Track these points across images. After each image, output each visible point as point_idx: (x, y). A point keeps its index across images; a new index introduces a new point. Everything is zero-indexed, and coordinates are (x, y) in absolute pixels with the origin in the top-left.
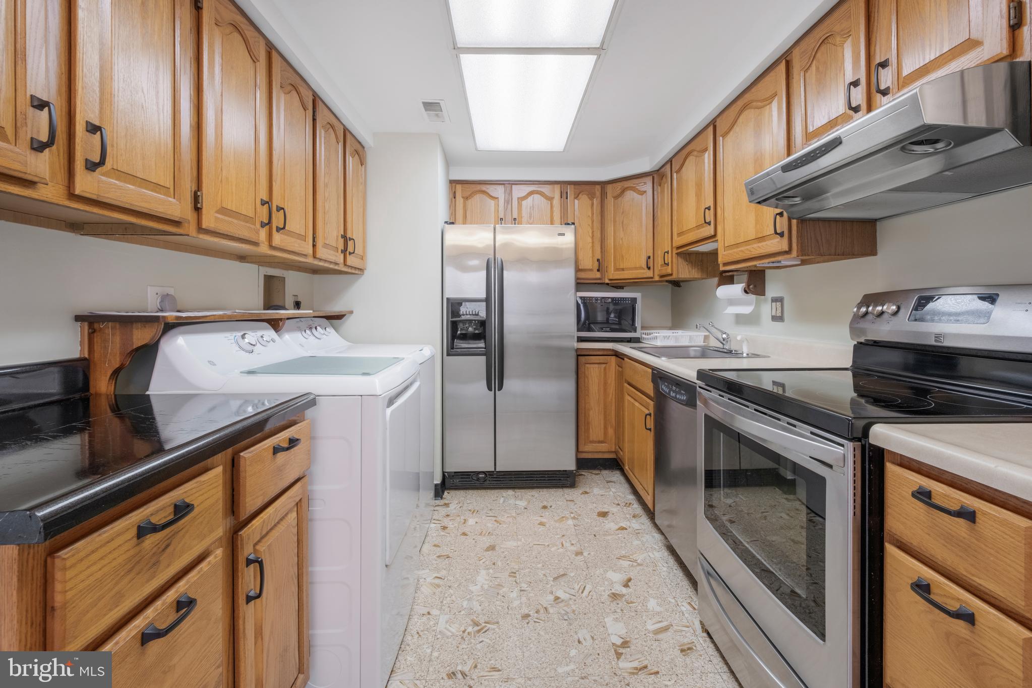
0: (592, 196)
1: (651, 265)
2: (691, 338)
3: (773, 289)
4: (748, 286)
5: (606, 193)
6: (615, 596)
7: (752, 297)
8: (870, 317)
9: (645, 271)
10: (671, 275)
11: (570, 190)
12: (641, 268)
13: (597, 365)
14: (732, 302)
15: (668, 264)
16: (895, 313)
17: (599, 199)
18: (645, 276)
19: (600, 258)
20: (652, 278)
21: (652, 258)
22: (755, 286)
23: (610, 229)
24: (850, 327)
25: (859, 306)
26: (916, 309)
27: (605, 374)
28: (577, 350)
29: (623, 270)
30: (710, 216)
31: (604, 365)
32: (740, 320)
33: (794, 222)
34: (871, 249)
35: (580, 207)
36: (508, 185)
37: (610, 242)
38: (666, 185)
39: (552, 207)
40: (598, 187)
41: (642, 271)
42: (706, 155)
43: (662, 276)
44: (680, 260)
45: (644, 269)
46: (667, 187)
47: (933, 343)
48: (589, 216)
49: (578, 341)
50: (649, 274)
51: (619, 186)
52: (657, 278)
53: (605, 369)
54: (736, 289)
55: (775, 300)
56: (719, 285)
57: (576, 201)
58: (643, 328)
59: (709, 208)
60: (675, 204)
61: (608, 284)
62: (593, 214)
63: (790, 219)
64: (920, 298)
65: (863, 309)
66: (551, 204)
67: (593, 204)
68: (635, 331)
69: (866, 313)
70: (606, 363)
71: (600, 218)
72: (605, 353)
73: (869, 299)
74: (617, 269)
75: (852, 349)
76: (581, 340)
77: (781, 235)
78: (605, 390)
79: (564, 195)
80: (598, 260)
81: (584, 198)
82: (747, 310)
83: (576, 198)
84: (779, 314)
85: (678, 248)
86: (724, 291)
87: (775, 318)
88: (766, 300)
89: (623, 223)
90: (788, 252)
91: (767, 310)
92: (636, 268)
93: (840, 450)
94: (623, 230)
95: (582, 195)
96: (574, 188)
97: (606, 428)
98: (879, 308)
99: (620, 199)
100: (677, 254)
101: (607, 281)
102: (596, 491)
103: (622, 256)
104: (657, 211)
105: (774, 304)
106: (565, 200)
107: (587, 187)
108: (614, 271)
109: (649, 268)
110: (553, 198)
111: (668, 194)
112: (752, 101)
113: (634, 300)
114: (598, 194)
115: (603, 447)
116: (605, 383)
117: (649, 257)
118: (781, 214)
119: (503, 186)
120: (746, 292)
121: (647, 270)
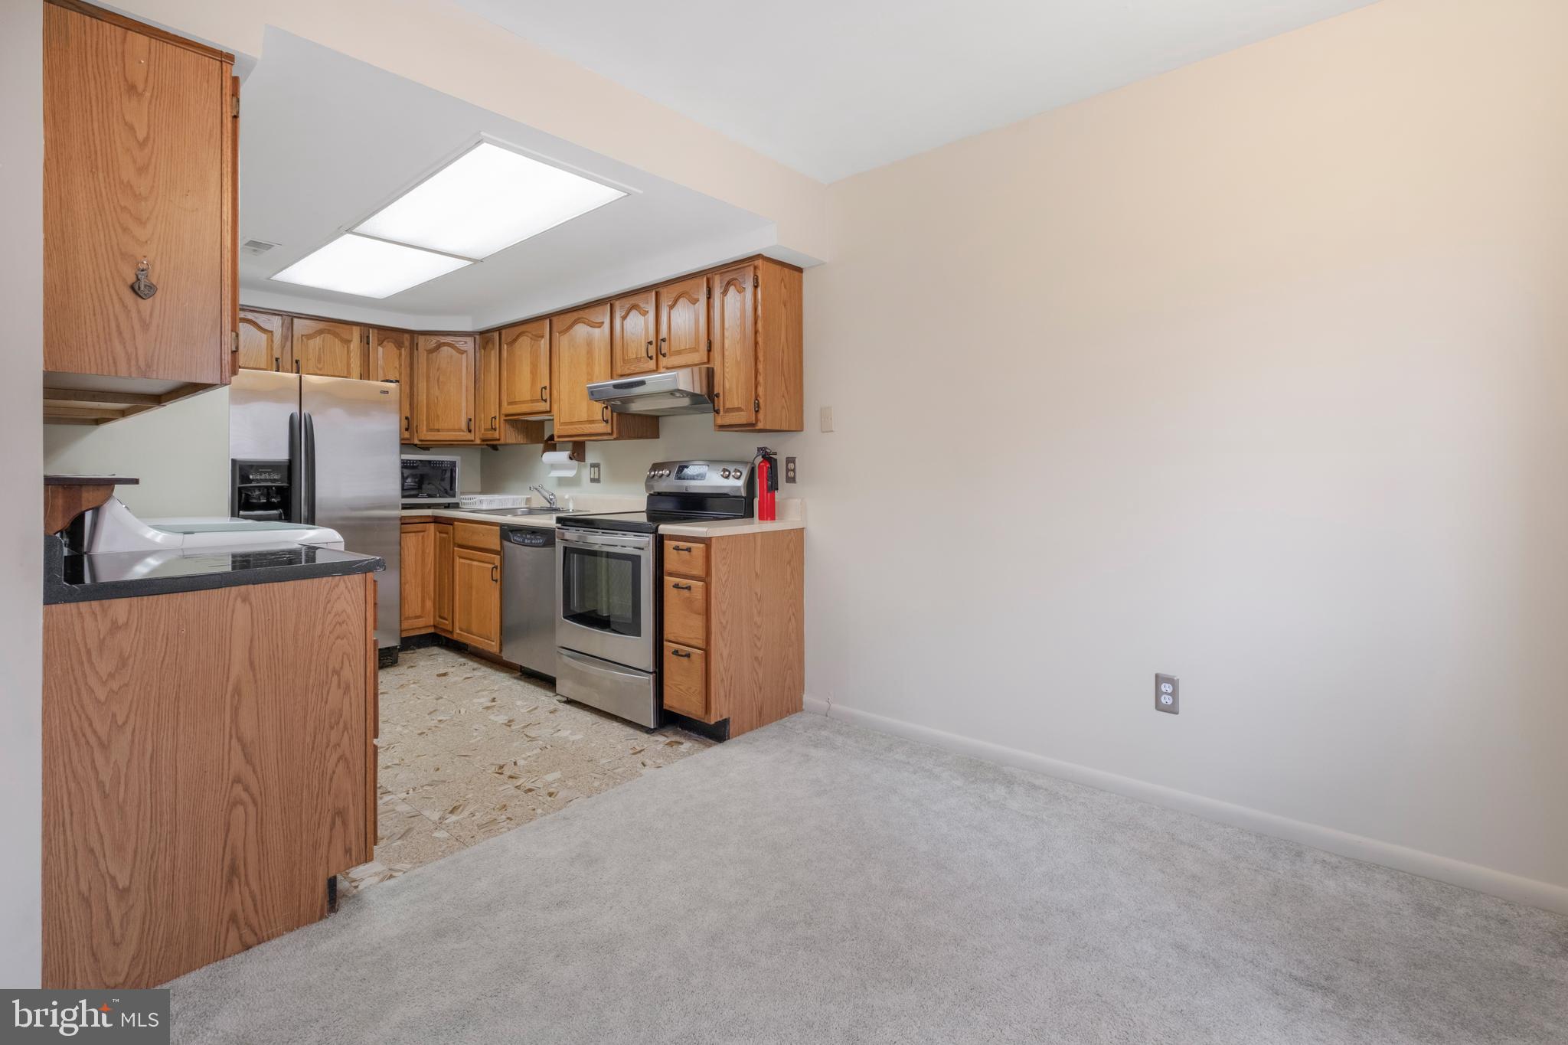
0: (399, 345)
1: (472, 428)
2: (514, 501)
3: (591, 457)
4: (573, 454)
5: (417, 344)
6: (488, 708)
7: (575, 463)
8: (656, 478)
9: (465, 434)
10: (499, 440)
11: (373, 336)
12: (460, 430)
13: (413, 534)
14: (554, 466)
15: (495, 429)
16: (669, 475)
17: (408, 350)
18: (464, 438)
19: (408, 416)
20: (472, 441)
21: (473, 420)
22: (578, 454)
23: (422, 386)
24: (646, 485)
25: (650, 471)
26: (677, 473)
27: (423, 543)
28: (402, 518)
29: (438, 430)
30: (546, 396)
31: (422, 534)
32: (562, 482)
33: (615, 414)
34: (655, 435)
35: (383, 355)
36: (287, 318)
37: (422, 398)
38: (493, 352)
39: (349, 352)
40: (407, 336)
41: (462, 433)
42: (543, 341)
43: (483, 440)
44: (508, 426)
45: (463, 431)
46: (494, 354)
47: (684, 491)
48: (396, 368)
49: (403, 508)
50: (470, 436)
51: (434, 341)
52: (478, 441)
53: (423, 537)
54: (561, 456)
55: (593, 466)
56: (544, 452)
57: (380, 349)
58: (463, 493)
59: (545, 388)
60: (505, 374)
61: (416, 445)
62: (400, 365)
63: (612, 412)
64: (680, 467)
65: (653, 473)
66: (348, 348)
67: (400, 355)
68: (454, 496)
69: (654, 475)
70: (424, 531)
71: (408, 372)
72: (423, 520)
73: (656, 467)
74: (430, 430)
75: (646, 500)
76: (405, 507)
77: (607, 422)
78: (423, 560)
79: (365, 340)
80: (407, 418)
81: (390, 346)
82: (570, 474)
83: (379, 345)
84: (597, 477)
85: (507, 415)
86: (549, 457)
87: (593, 480)
88: (585, 466)
89: (438, 380)
90: (611, 434)
91: (587, 473)
92: (454, 430)
93: (647, 539)
94: (439, 388)
95: (388, 342)
96: (378, 334)
97: (423, 601)
98: (661, 472)
99: (434, 354)
100: (505, 420)
101: (416, 442)
102: (422, 663)
103: (438, 416)
104: (480, 373)
105: (592, 469)
106: (366, 345)
107: (394, 334)
108: (427, 431)
109: (470, 431)
110: (351, 341)
111: (496, 360)
112: (583, 318)
113: (453, 464)
114: (407, 343)
115: (421, 622)
116: (423, 552)
117: (470, 420)
118: (607, 408)
119: (280, 317)
120: (571, 458)
121: (467, 433)
